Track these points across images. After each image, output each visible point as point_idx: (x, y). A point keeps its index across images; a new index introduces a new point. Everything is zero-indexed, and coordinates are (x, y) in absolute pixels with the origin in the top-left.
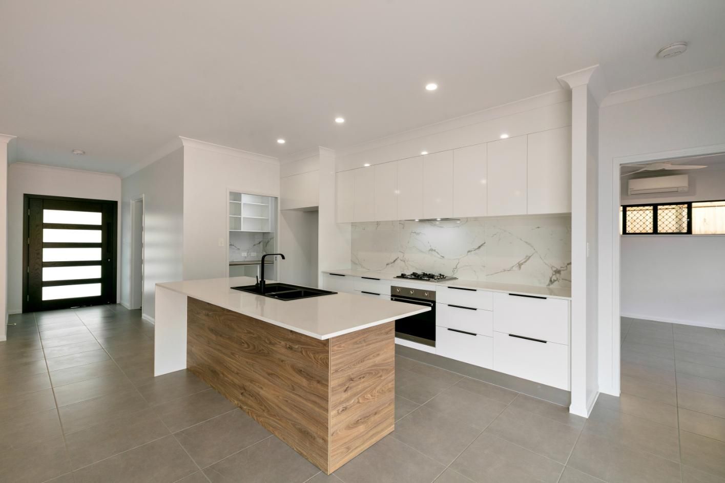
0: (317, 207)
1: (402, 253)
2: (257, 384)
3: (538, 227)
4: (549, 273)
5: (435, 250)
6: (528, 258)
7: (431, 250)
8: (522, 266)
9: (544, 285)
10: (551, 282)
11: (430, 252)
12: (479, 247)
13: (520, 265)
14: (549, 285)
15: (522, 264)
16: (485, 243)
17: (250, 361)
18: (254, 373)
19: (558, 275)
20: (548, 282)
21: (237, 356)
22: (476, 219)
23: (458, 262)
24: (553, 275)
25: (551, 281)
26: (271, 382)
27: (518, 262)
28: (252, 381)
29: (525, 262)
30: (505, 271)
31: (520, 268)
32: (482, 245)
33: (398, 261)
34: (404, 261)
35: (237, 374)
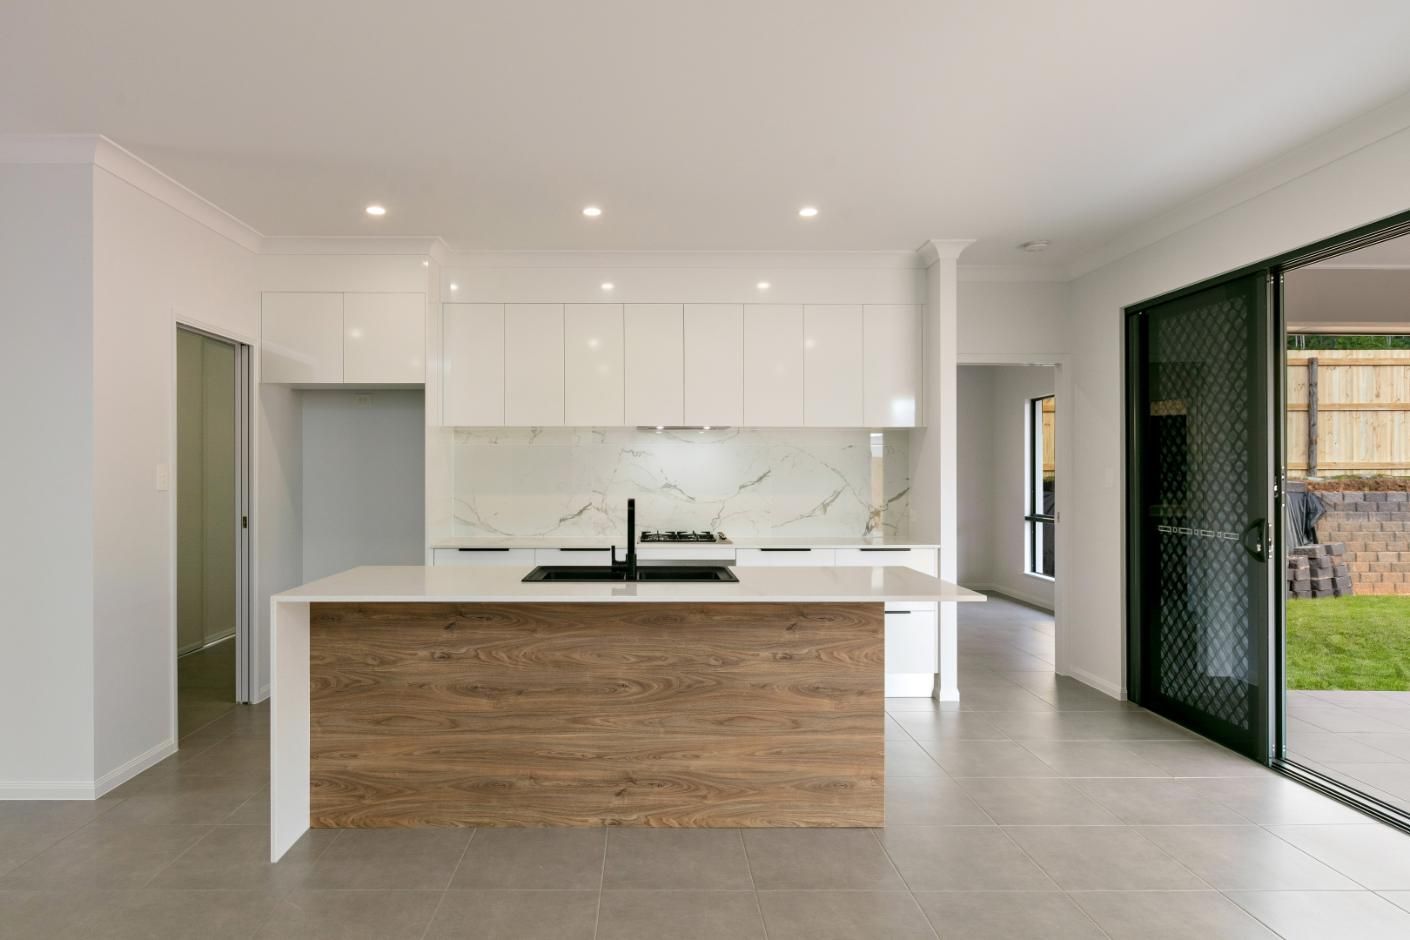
0: (423, 385)
1: (600, 493)
2: (679, 755)
3: (851, 446)
4: (866, 515)
5: (675, 487)
6: (837, 494)
7: (668, 486)
8: (829, 508)
9: (859, 536)
10: (869, 529)
11: (665, 489)
12: (761, 479)
13: (825, 506)
14: (865, 534)
15: (828, 504)
16: (769, 472)
17: (655, 716)
18: (669, 736)
19: (876, 518)
20: (864, 530)
21: (597, 720)
22: (754, 430)
23: (721, 507)
24: (871, 518)
25: (867, 528)
26: (729, 735)
27: (821, 501)
28: (657, 756)
29: (832, 501)
30: (802, 517)
31: (825, 511)
32: (765, 475)
33: (591, 512)
34: (606, 512)
35: (599, 757)
